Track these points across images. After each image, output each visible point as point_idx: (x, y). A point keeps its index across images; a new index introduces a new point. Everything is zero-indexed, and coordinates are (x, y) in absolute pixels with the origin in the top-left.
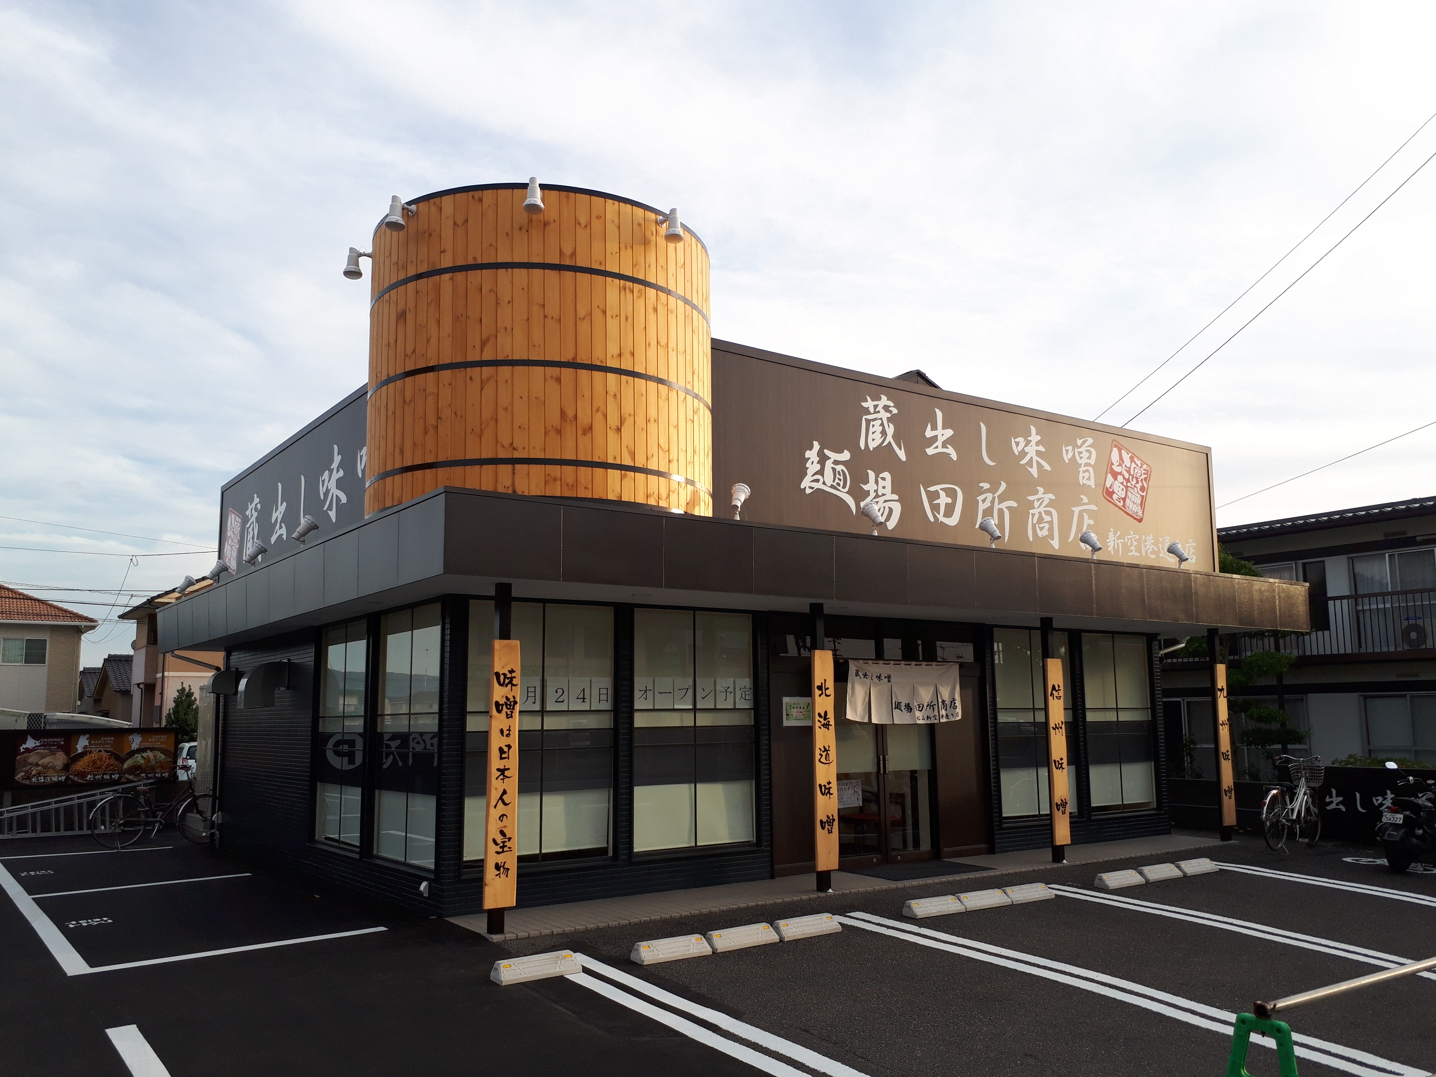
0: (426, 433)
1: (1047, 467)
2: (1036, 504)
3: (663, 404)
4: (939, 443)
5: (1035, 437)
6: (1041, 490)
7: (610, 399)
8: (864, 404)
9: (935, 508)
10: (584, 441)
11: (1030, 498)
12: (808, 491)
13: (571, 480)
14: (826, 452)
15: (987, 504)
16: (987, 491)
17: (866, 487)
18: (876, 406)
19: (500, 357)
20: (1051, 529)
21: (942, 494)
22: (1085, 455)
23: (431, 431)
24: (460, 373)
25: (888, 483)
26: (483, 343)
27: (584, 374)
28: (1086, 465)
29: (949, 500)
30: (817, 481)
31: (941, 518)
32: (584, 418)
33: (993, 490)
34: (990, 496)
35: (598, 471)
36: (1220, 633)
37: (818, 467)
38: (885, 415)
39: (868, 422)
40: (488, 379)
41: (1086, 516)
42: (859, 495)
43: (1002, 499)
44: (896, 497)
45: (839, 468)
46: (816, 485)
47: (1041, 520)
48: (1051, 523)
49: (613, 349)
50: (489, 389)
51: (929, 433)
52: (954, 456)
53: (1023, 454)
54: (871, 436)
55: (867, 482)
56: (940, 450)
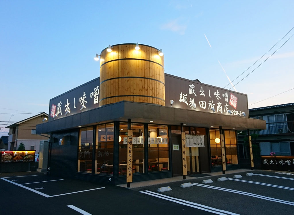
0: (116, 90)
1: (220, 98)
2: (218, 105)
3: (159, 85)
4: (202, 93)
5: (218, 92)
6: (219, 102)
7: (151, 84)
8: (189, 86)
9: (202, 105)
10: (146, 92)
11: (217, 104)
12: (180, 102)
13: (144, 99)
14: (183, 95)
15: (210, 105)
16: (210, 102)
17: (190, 101)
18: (191, 86)
19: (131, 76)
20: (221, 110)
21: (203, 103)
22: (226, 96)
23: (117, 90)
24: (123, 79)
25: (194, 101)
26: (128, 74)
27: (146, 80)
28: (227, 98)
29: (204, 104)
30: (182, 100)
31: (203, 107)
32: (146, 88)
33: (211, 102)
34: (211, 103)
35: (149, 98)
36: (250, 130)
37: (182, 97)
38: (193, 88)
39: (190, 89)
40: (129, 80)
41: (227, 107)
42: (189, 103)
43: (213, 104)
44: (195, 103)
45: (186, 98)
46: (182, 101)
47: (219, 108)
48: (221, 108)
49: (151, 75)
50: (129, 82)
51: (200, 91)
52: (205, 96)
53: (216, 95)
54: (191, 92)
55: (190, 100)
56: (202, 94)
